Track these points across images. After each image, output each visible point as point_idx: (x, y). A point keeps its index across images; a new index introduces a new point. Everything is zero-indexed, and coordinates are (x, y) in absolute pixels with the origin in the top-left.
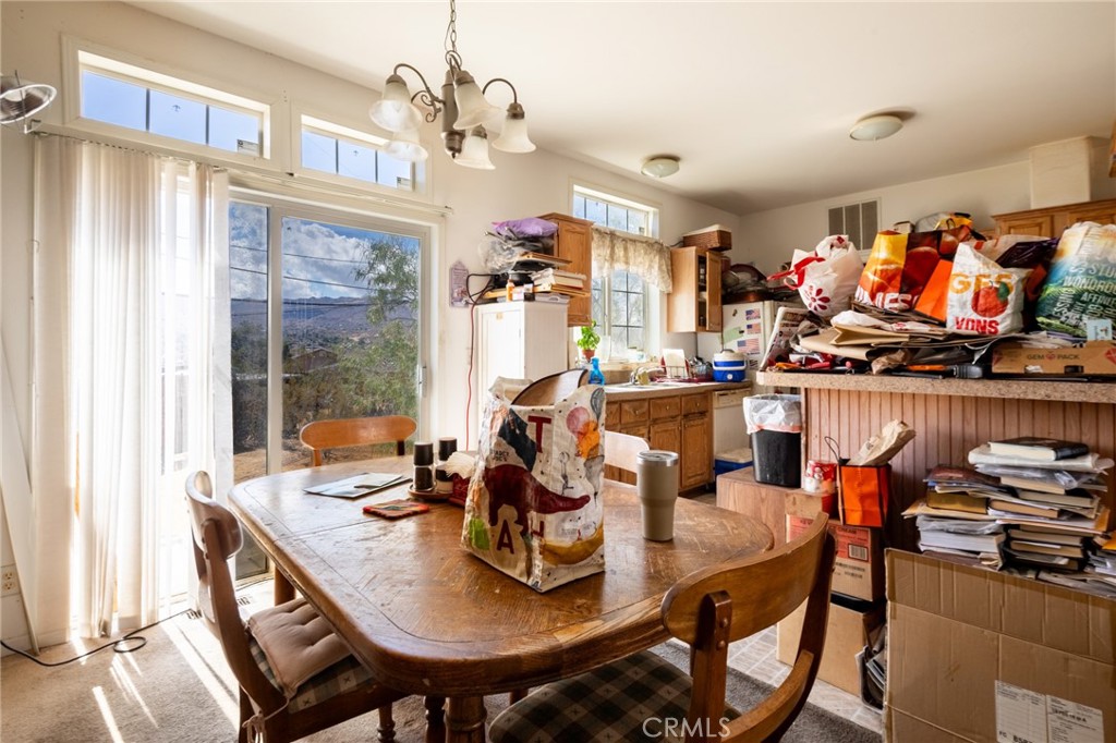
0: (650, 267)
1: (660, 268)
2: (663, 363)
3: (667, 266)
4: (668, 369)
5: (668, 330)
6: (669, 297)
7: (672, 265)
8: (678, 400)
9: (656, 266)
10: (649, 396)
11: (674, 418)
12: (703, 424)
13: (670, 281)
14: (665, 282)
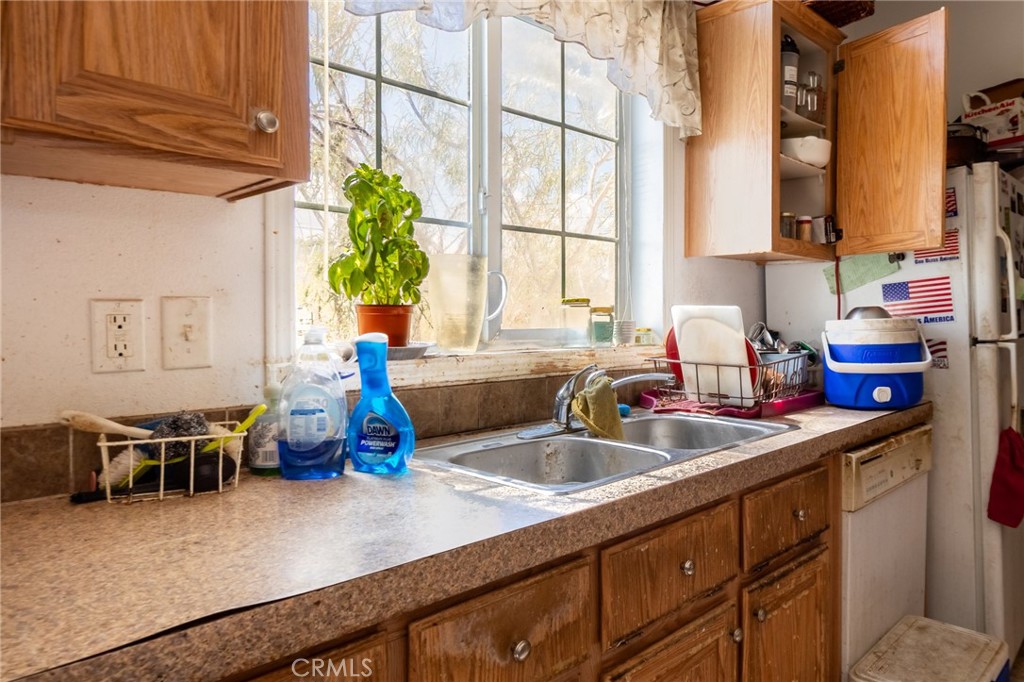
0: (634, 41)
1: (665, 58)
2: (672, 350)
3: (687, 53)
4: (687, 371)
5: (689, 251)
6: (691, 147)
7: (701, 55)
8: (727, 515)
9: (652, 48)
10: (590, 538)
11: (711, 599)
12: (811, 582)
13: (693, 97)
14: (680, 98)
